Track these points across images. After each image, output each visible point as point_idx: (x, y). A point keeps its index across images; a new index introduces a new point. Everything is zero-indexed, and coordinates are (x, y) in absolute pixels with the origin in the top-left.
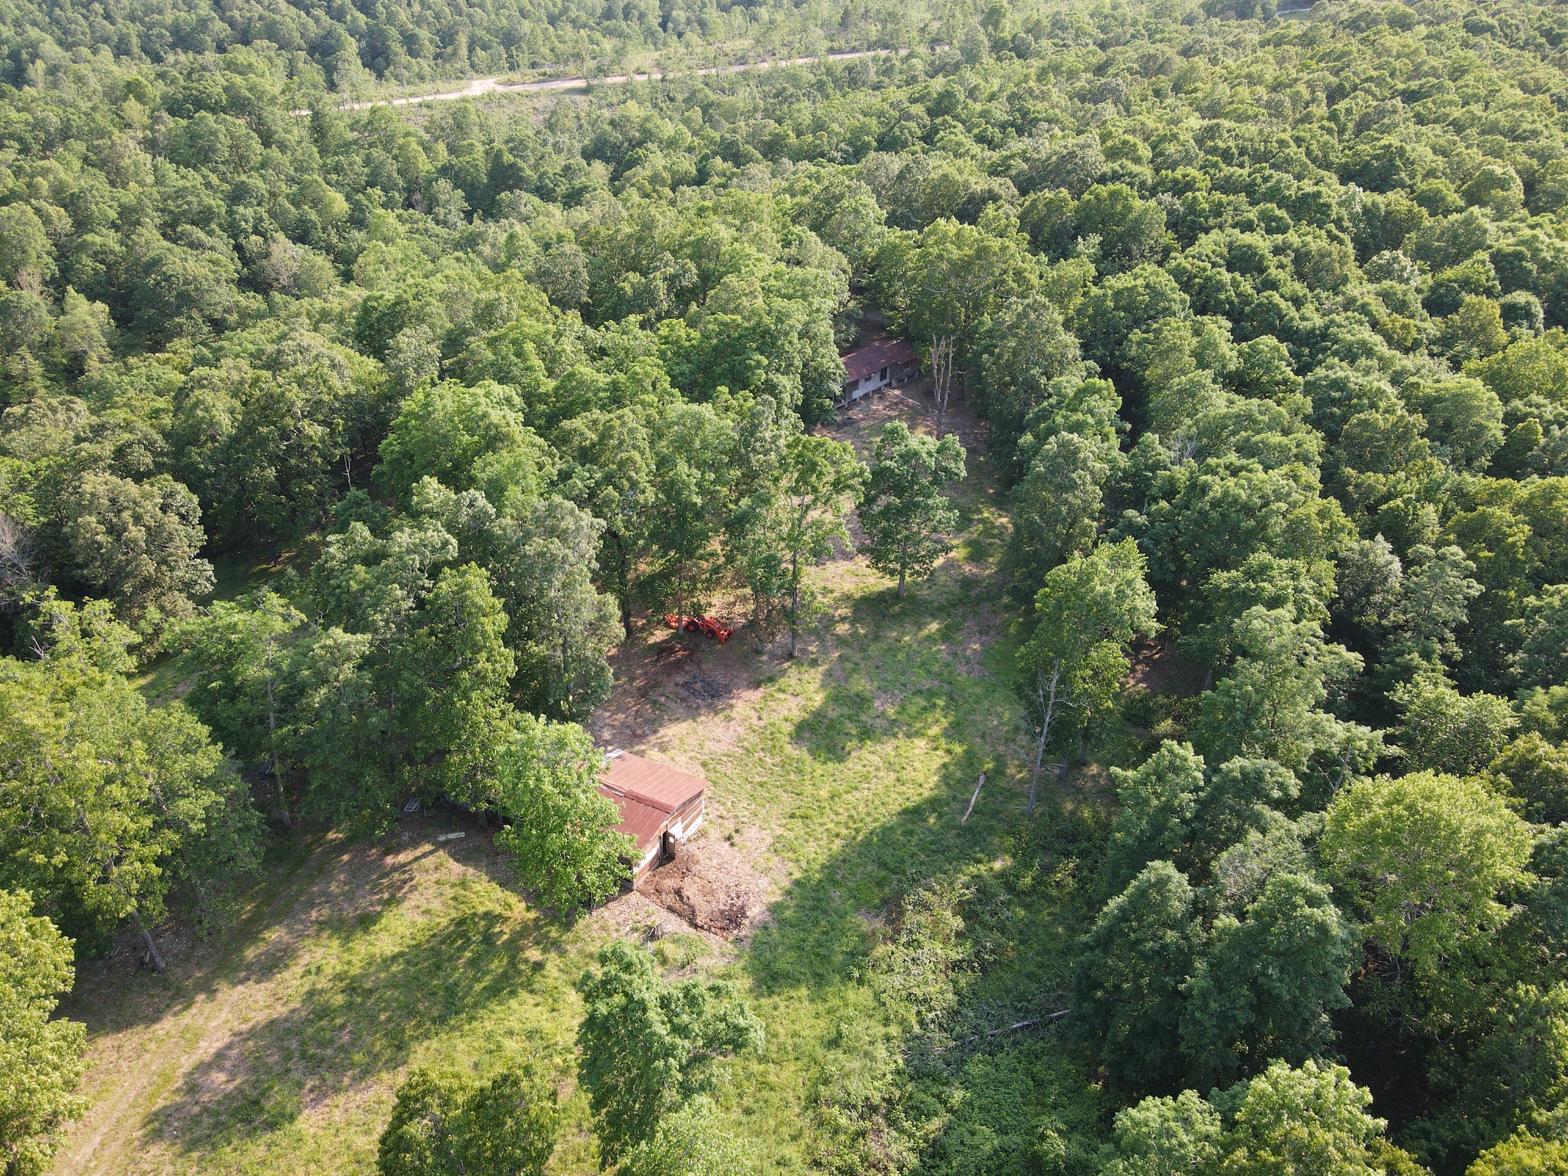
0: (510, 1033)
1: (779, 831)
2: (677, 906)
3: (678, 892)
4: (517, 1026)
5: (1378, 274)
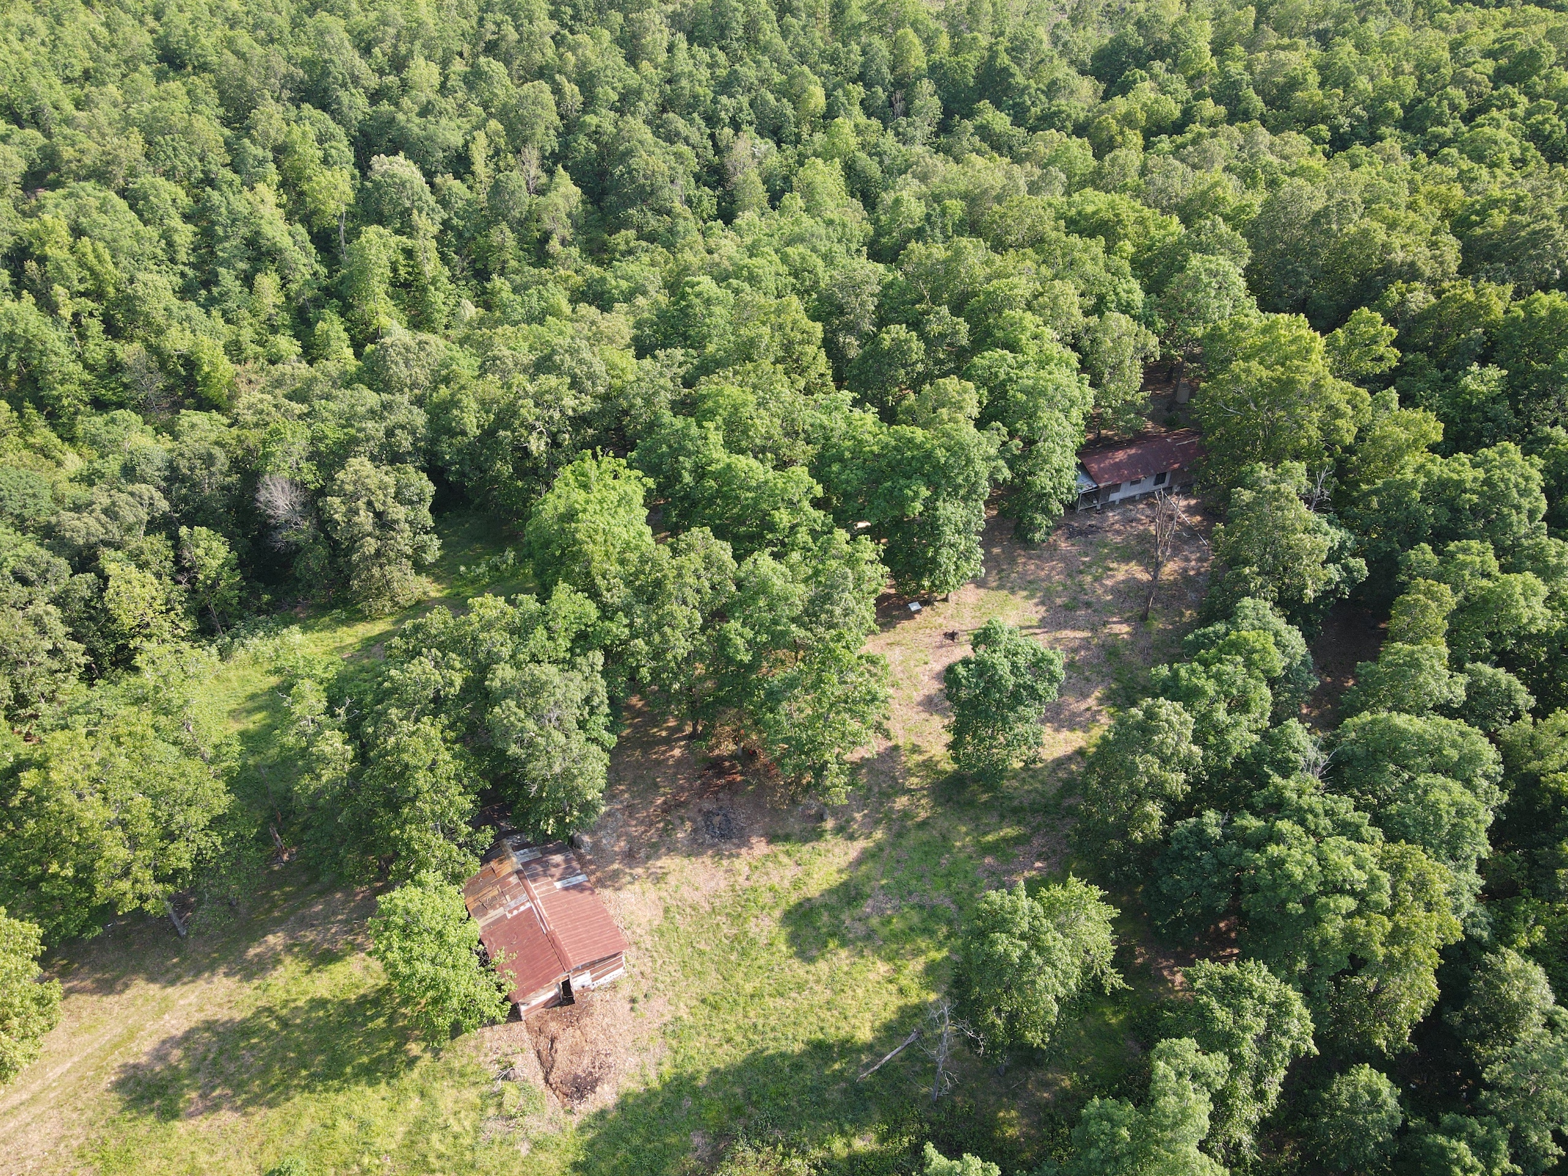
1: (682, 1013)
3: (553, 1040)
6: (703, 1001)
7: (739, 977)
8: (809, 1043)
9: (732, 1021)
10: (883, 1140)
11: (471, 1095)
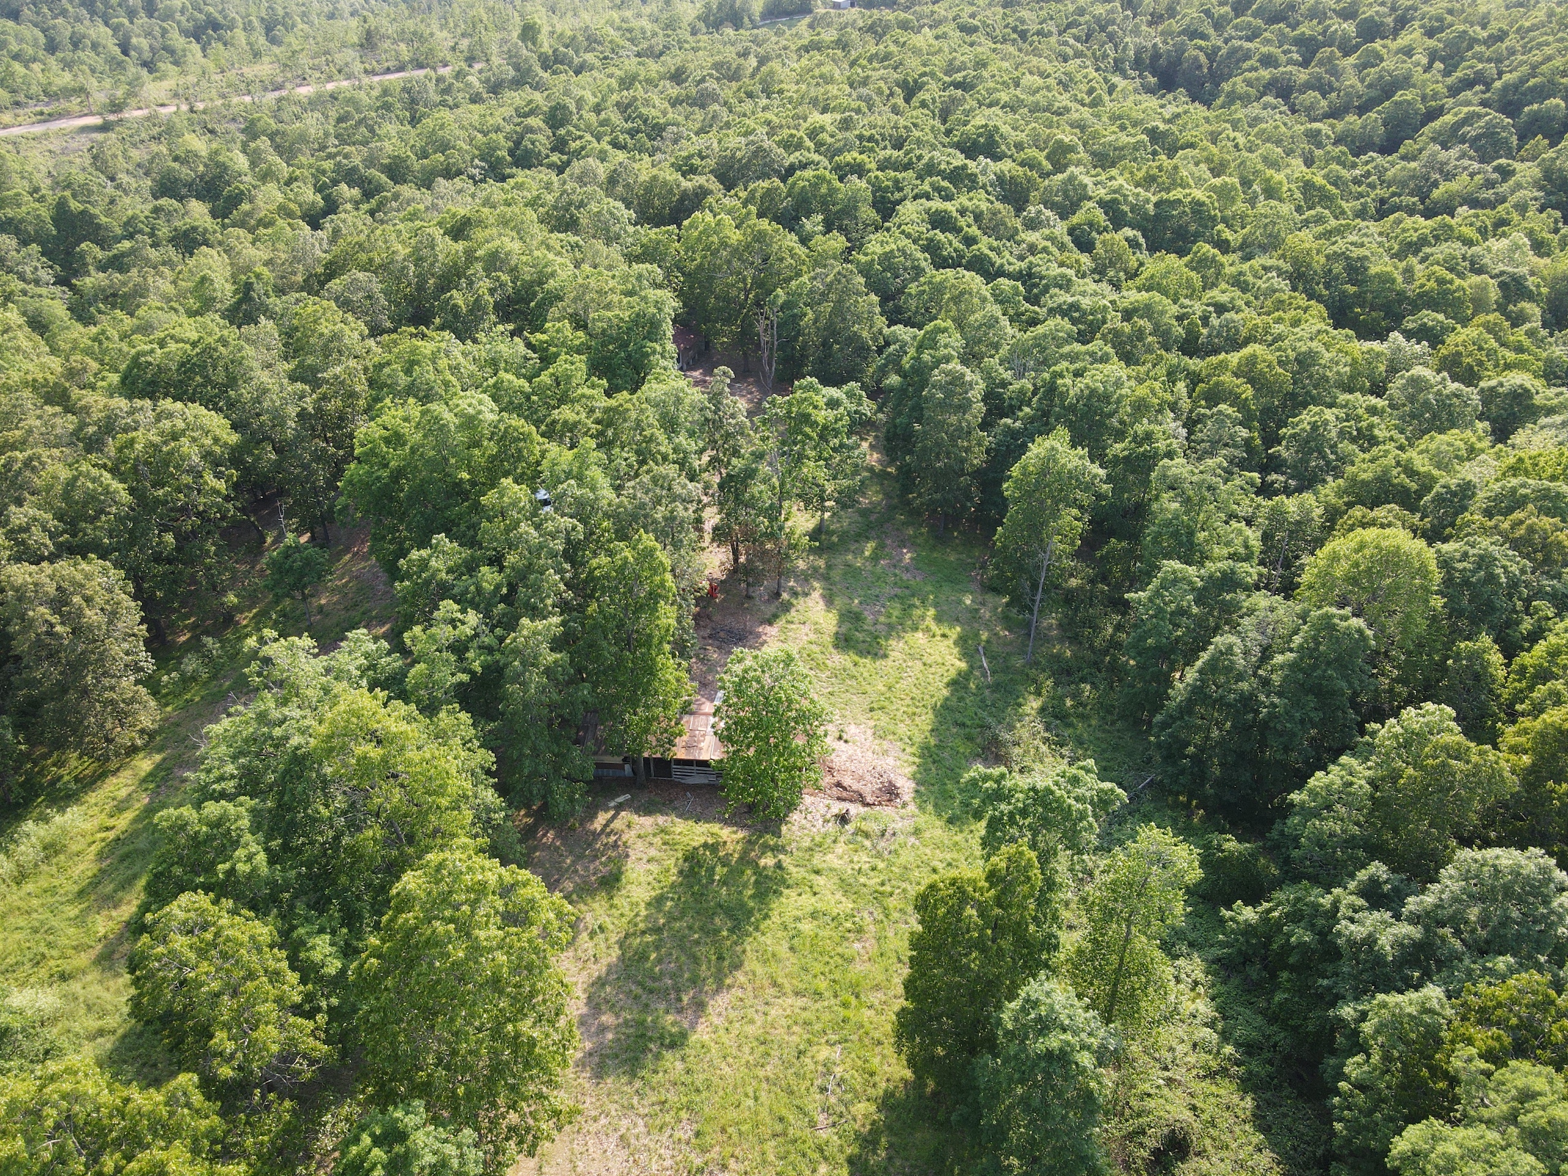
0: (798, 919)
1: (872, 723)
2: (845, 794)
3: (839, 785)
4: (799, 913)
5: (1032, 225)
6: (872, 710)
7: (868, 688)
8: (948, 685)
9: (900, 707)
10: (1038, 694)
11: (840, 848)
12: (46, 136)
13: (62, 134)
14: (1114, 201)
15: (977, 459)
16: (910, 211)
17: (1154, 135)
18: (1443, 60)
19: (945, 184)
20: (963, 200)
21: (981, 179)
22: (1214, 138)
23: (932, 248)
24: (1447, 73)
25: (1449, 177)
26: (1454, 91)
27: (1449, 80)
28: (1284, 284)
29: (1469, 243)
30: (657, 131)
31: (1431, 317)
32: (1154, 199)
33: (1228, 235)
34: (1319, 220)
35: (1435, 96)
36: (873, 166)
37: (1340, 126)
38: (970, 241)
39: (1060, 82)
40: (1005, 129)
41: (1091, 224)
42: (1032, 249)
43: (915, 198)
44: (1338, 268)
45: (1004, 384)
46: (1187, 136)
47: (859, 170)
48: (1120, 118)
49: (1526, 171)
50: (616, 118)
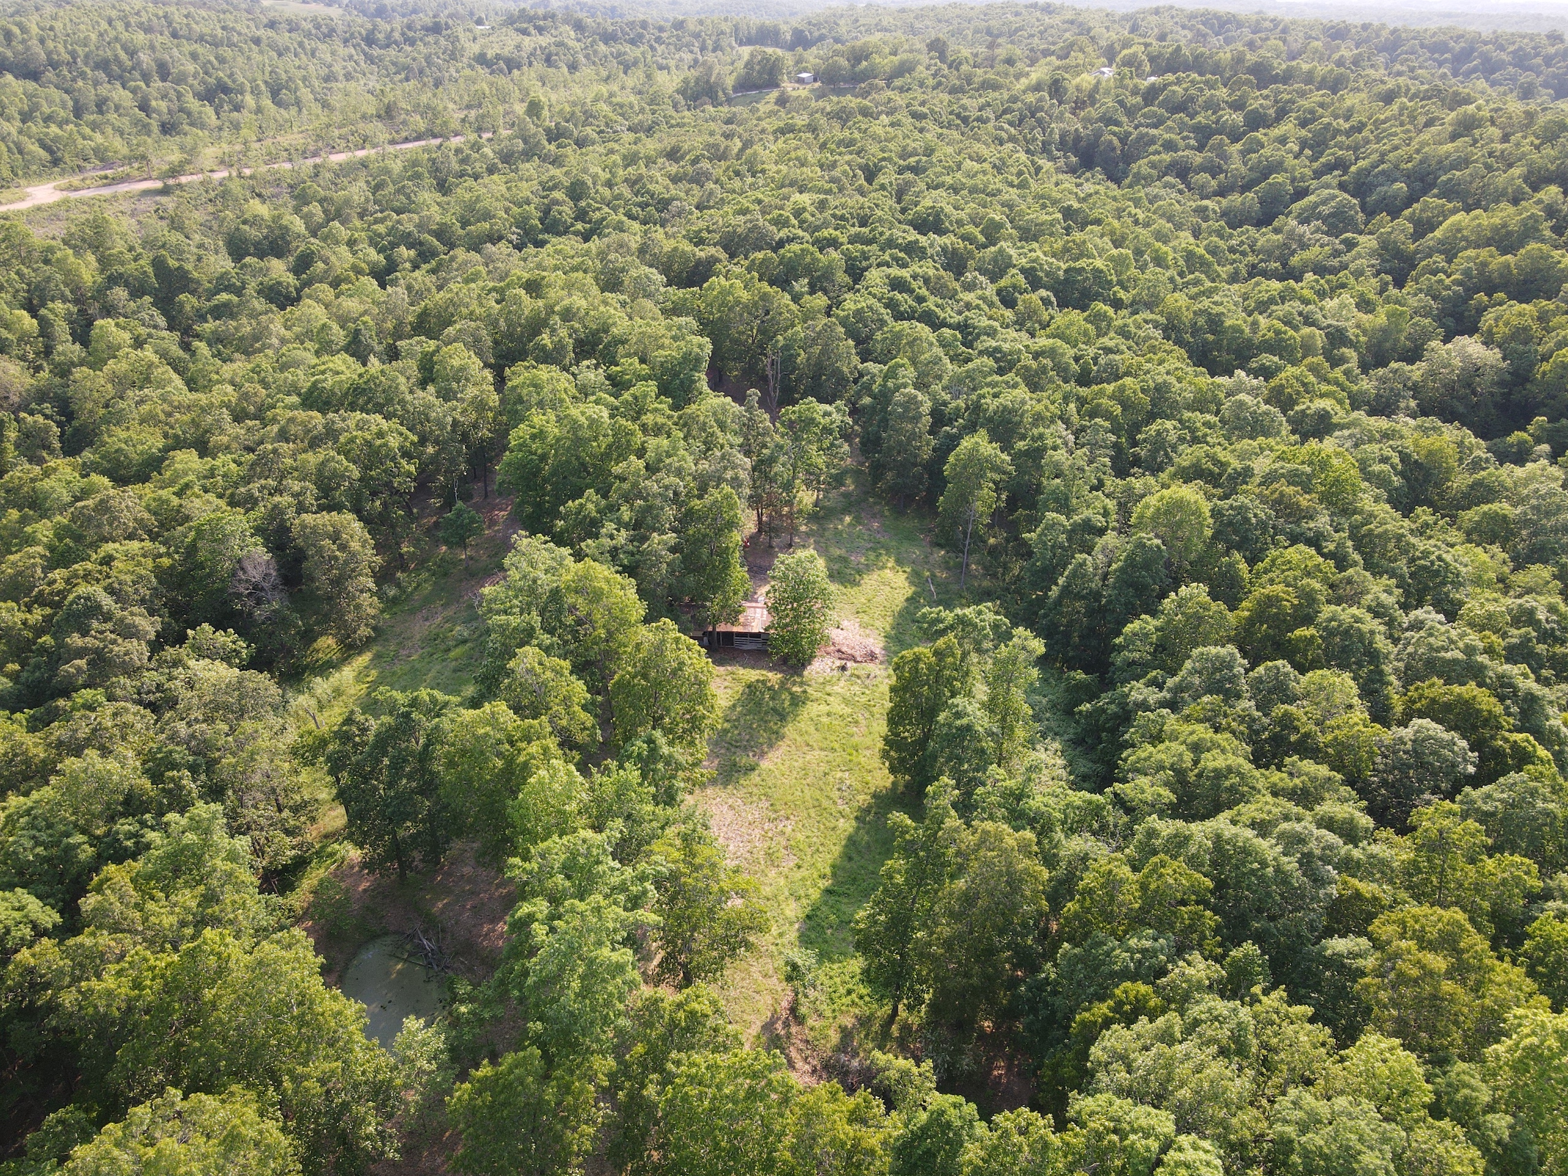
0: (819, 716)
1: (858, 620)
2: (843, 656)
3: (839, 651)
4: (819, 713)
5: (969, 287)
6: (858, 613)
7: (855, 601)
8: (905, 600)
9: (876, 611)
11: (842, 683)
12: (115, 197)
13: (128, 196)
14: (1033, 269)
15: (926, 454)
16: (875, 276)
17: (1068, 213)
18: (1311, 148)
19: (902, 255)
20: (915, 268)
21: (929, 251)
22: (1119, 214)
23: (891, 305)
24: (1314, 159)
25: (1304, 246)
26: (1318, 174)
27: (1315, 165)
28: (1158, 334)
29: (1306, 302)
30: (663, 204)
31: (1269, 359)
32: (1064, 267)
33: (1122, 294)
34: (1197, 282)
35: (1303, 178)
36: (845, 240)
37: (1224, 202)
38: (921, 300)
39: (994, 166)
40: (949, 209)
41: (1014, 287)
42: (968, 306)
43: (879, 265)
44: (1201, 321)
45: (945, 404)
46: (1096, 214)
47: (834, 243)
48: (1042, 197)
49: (1367, 242)
50: (626, 192)
